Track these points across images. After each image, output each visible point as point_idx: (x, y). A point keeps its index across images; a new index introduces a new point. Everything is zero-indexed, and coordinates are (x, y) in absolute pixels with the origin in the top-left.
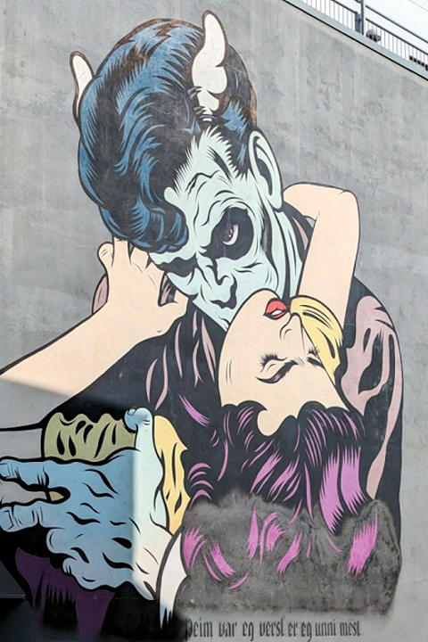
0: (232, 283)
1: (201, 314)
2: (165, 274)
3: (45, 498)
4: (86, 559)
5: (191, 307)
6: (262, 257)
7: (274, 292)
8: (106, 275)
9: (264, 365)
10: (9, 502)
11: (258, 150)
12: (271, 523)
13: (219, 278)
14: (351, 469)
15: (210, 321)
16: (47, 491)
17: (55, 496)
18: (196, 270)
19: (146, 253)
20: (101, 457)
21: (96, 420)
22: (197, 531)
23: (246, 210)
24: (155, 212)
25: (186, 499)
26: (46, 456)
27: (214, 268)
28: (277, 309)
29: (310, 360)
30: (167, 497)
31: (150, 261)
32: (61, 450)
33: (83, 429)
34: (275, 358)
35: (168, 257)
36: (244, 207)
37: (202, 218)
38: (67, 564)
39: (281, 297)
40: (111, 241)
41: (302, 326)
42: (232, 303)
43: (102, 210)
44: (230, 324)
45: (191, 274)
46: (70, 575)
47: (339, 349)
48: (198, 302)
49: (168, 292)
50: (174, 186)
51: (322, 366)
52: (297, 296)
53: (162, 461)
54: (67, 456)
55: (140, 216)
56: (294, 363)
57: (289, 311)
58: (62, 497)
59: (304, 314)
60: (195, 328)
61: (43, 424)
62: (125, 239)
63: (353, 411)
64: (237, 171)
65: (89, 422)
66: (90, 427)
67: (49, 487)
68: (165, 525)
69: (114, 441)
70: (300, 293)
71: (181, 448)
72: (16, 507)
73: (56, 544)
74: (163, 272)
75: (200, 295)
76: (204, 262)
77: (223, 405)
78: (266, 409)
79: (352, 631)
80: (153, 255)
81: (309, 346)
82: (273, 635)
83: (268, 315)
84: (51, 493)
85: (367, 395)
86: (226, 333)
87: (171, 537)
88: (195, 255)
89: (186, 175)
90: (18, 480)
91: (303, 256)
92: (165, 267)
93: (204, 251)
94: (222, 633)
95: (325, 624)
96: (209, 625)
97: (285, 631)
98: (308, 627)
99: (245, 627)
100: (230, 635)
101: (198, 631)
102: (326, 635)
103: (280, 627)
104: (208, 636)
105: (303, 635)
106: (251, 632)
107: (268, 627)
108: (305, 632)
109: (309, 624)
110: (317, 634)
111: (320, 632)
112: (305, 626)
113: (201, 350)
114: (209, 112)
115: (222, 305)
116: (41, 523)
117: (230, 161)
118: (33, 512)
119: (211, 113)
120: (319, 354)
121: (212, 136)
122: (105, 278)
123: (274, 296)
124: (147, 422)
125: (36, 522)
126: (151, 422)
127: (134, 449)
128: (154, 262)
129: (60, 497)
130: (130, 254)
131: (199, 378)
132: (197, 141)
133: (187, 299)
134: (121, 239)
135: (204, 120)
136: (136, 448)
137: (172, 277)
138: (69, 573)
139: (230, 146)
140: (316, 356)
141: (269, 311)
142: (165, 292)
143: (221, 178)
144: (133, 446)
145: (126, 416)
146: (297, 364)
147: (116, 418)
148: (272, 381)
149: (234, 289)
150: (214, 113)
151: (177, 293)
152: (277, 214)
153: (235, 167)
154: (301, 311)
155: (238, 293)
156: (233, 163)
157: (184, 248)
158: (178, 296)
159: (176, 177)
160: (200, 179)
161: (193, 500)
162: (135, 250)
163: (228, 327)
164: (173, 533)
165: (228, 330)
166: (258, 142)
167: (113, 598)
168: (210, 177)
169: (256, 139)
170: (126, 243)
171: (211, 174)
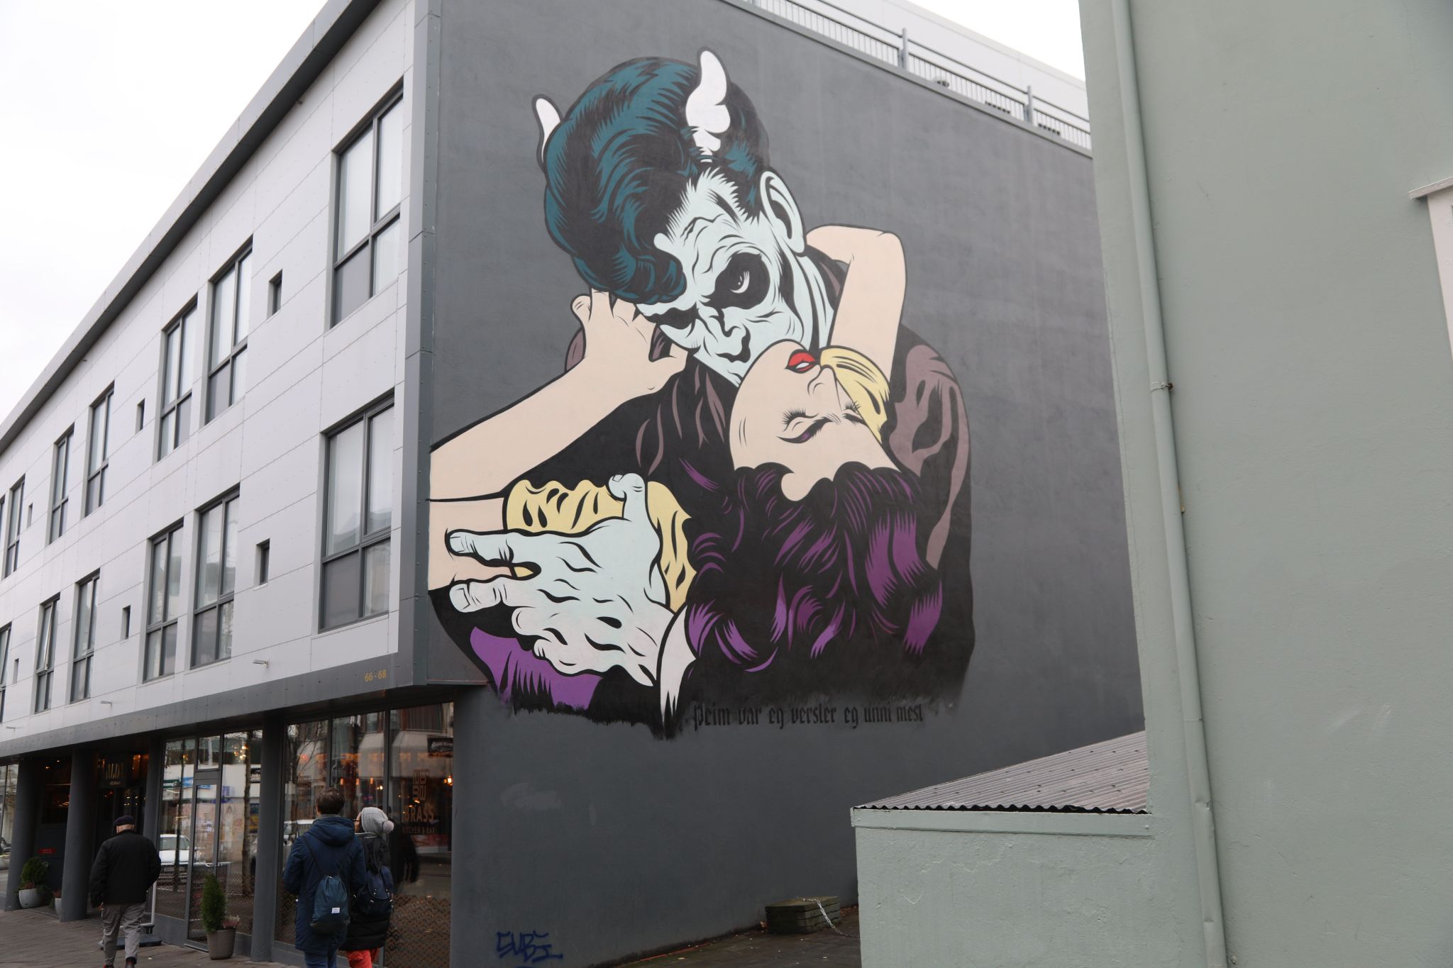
0: (744, 334)
1: (705, 369)
2: (657, 327)
3: (510, 574)
4: (563, 641)
5: (692, 361)
6: (781, 305)
7: (799, 344)
8: (582, 329)
9: (788, 423)
10: (465, 579)
11: (772, 191)
12: (803, 598)
13: (727, 329)
14: (905, 537)
15: (716, 377)
16: (511, 566)
17: (522, 572)
18: (698, 322)
19: (632, 305)
20: (580, 527)
21: (572, 487)
22: (706, 608)
23: (758, 257)
24: (643, 260)
25: (691, 573)
26: (509, 528)
27: (720, 318)
28: (803, 362)
29: (848, 417)
30: (666, 571)
31: (637, 313)
32: (528, 518)
33: (555, 499)
34: (803, 415)
35: (661, 308)
36: (755, 252)
37: (703, 264)
38: (539, 646)
39: (808, 348)
40: (588, 293)
41: (836, 379)
42: (744, 356)
43: (576, 259)
44: (742, 379)
45: (690, 326)
46: (543, 658)
47: (885, 403)
48: (700, 356)
49: (660, 347)
50: (666, 232)
51: (863, 422)
52: (829, 346)
53: (658, 531)
54: (536, 527)
55: (622, 266)
56: (826, 420)
57: (819, 363)
58: (531, 573)
59: (839, 366)
60: (697, 385)
61: (505, 493)
62: (605, 290)
63: (905, 472)
64: (746, 214)
65: (562, 490)
66: (564, 496)
67: (514, 561)
68: (664, 602)
69: (596, 510)
70: (832, 344)
71: (683, 516)
72: (472, 584)
73: (524, 624)
74: (654, 324)
75: (702, 347)
76: (707, 312)
77: (736, 468)
78: (792, 472)
79: (913, 716)
80: (642, 307)
81: (845, 400)
82: (809, 722)
83: (791, 367)
84: (517, 569)
85: (925, 453)
86: (738, 389)
87: (672, 615)
88: (695, 305)
89: (681, 220)
90: (475, 555)
91: (835, 302)
92: (656, 319)
93: (707, 300)
94: (742, 720)
95: (877, 709)
96: (726, 712)
97: (825, 718)
98: (852, 712)
99: (772, 713)
100: (753, 723)
101: (711, 719)
102: (878, 721)
103: (817, 712)
104: (724, 724)
105: (847, 721)
106: (780, 719)
107: (803, 713)
108: (849, 717)
109: (854, 708)
110: (866, 721)
111: (870, 718)
112: (849, 712)
113: (706, 409)
114: (708, 153)
115: (732, 358)
116: (505, 602)
117: (737, 204)
118: (494, 589)
119: (711, 154)
120: (859, 409)
121: (713, 177)
122: (581, 333)
123: (799, 347)
124: (637, 489)
125: (498, 600)
126: (643, 489)
127: (622, 518)
128: (642, 314)
129: (528, 572)
130: (612, 305)
131: (704, 439)
132: (695, 184)
133: (686, 353)
134: (600, 290)
135: (703, 161)
136: (625, 517)
137: (667, 330)
138: (542, 655)
139: (735, 188)
140: (854, 411)
141: (792, 363)
142: (657, 345)
143: (726, 222)
144: (620, 515)
145: (611, 482)
146: (831, 421)
147: (598, 484)
148: (799, 440)
149: (746, 340)
150: (715, 154)
151: (673, 346)
152: (799, 258)
153: (743, 210)
154: (833, 363)
155: (752, 345)
156: (741, 206)
157: (681, 298)
158: (674, 350)
159: (668, 222)
160: (699, 224)
161: (700, 574)
162: (619, 301)
163: (739, 382)
164: (675, 611)
165: (740, 385)
166: (772, 183)
167: (600, 683)
168: (712, 221)
169: (769, 179)
170: (607, 294)
171: (712, 219)
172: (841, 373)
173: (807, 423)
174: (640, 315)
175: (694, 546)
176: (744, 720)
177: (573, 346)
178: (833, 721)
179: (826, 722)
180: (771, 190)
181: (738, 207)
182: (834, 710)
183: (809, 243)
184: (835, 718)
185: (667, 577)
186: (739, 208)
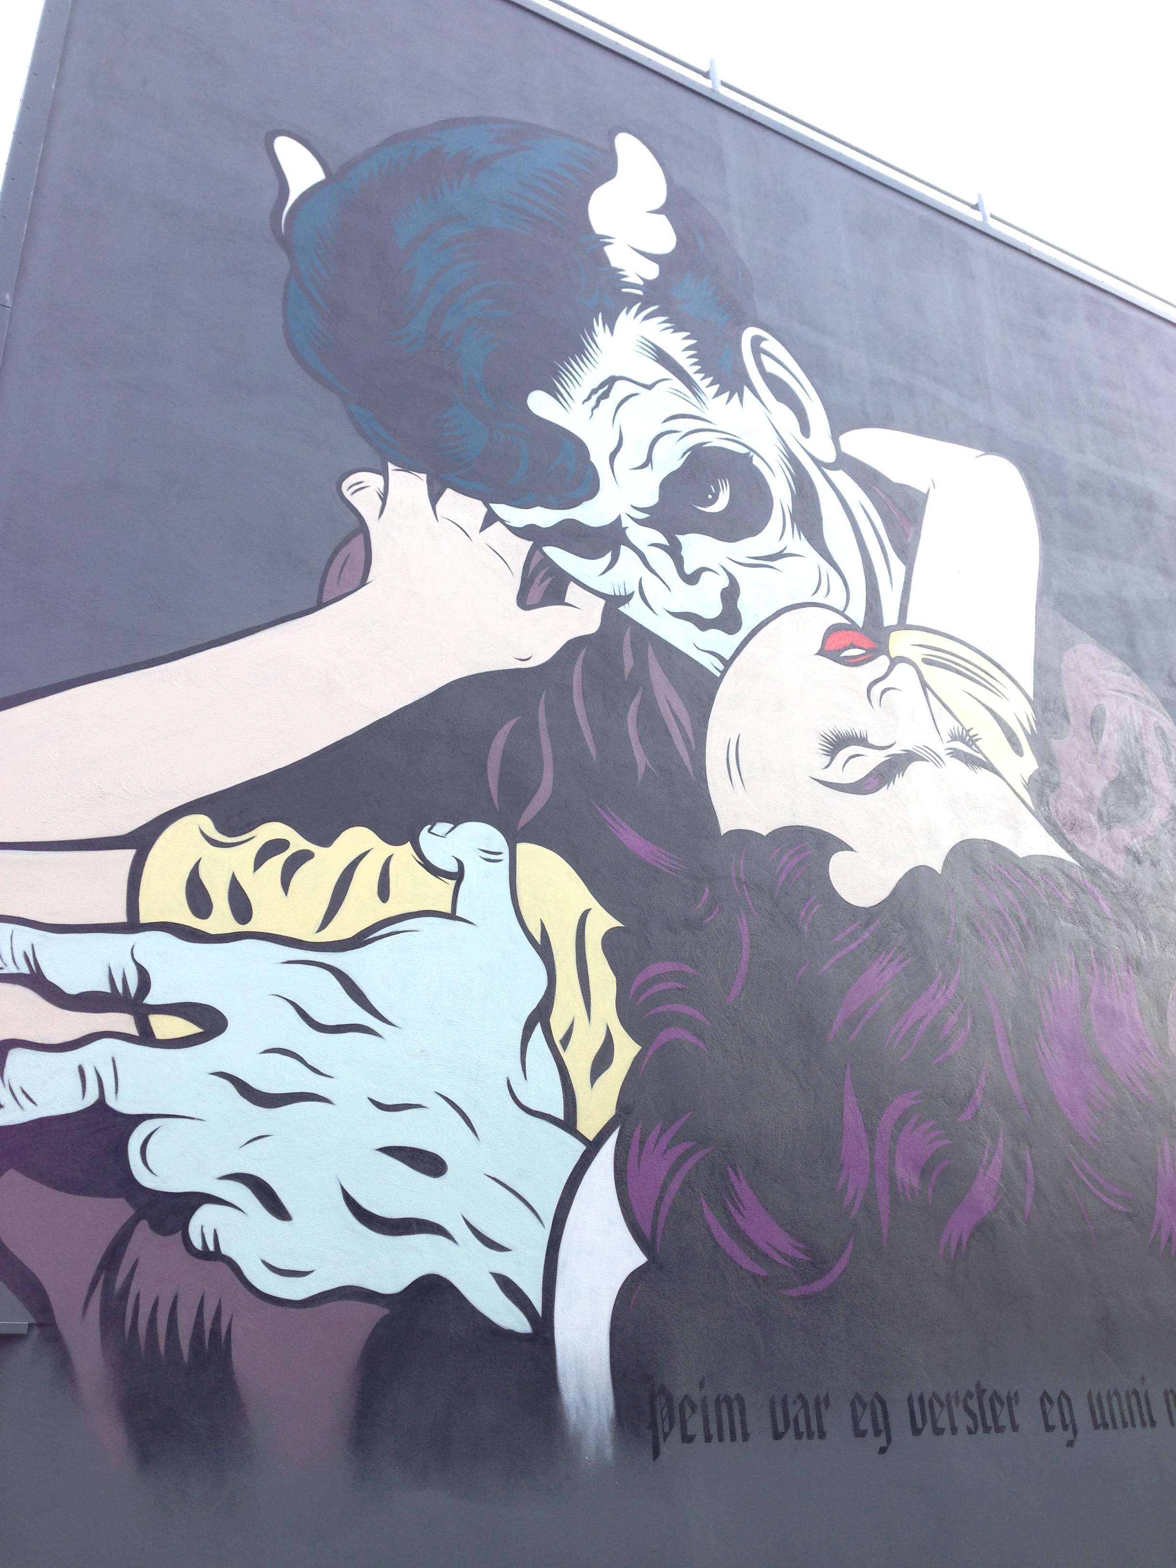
0: (725, 583)
1: (643, 636)
2: (536, 548)
3: (133, 1031)
4: (278, 1208)
5: (615, 619)
6: (798, 543)
7: (842, 613)
8: (362, 529)
9: (832, 754)
12: (906, 1117)
13: (689, 569)
16: (141, 1011)
17: (169, 1028)
18: (624, 549)
19: (479, 503)
20: (341, 930)
21: (324, 838)
22: (671, 1134)
23: (747, 458)
24: (503, 429)
25: (626, 1051)
26: (144, 918)
27: (674, 551)
28: (852, 647)
29: (955, 754)
30: (565, 1043)
31: (491, 519)
32: (199, 901)
34: (862, 741)
35: (545, 517)
36: (742, 450)
37: (633, 454)
38: (203, 1222)
39: (860, 622)
41: (924, 685)
42: (727, 622)
43: (351, 405)
44: (727, 664)
45: (608, 558)
46: (215, 1255)
47: (1032, 738)
48: (634, 610)
49: (544, 585)
50: (553, 392)
51: (991, 767)
52: (902, 624)
53: (544, 952)
54: (221, 922)
55: (459, 432)
56: (910, 757)
57: (888, 654)
58: (196, 1030)
59: (926, 661)
61: (141, 840)
62: (419, 471)
64: (716, 387)
65: (298, 842)
66: (304, 857)
67: (150, 1000)
68: (560, 1114)
69: (384, 892)
71: (603, 922)
72: (15, 1053)
73: (163, 1164)
74: (531, 543)
75: (637, 595)
76: (644, 537)
77: (724, 830)
78: (850, 849)
80: (500, 509)
81: (947, 724)
82: (955, 1431)
83: (830, 653)
84: (158, 1019)
86: (719, 679)
87: (583, 1149)
88: (619, 519)
91: (906, 555)
92: (534, 535)
93: (643, 516)
94: (781, 1428)
95: (1116, 1393)
96: (736, 1405)
97: (995, 1418)
98: (1060, 1403)
99: (859, 1409)
100: (810, 1436)
101: (695, 1425)
102: (1125, 1425)
103: (974, 1405)
104: (733, 1438)
105: (1049, 1428)
106: (881, 1426)
107: (937, 1408)
108: (1054, 1418)
109: (1063, 1393)
110: (1096, 1426)
111: (1103, 1417)
112: (1051, 1402)
113: (649, 710)
114: (633, 279)
115: (703, 624)
116: (111, 1101)
117: (698, 367)
118: (81, 1070)
119: (641, 283)
120: (978, 743)
121: (647, 318)
122: (361, 537)
123: (840, 620)
124: (491, 856)
125: (92, 1096)
126: (505, 856)
127: (452, 916)
128: (503, 522)
129: (190, 1029)
130: (434, 498)
131: (647, 766)
132: (610, 322)
133: (602, 602)
134: (407, 467)
135: (624, 290)
136: (459, 913)
137: (557, 555)
138: (211, 1248)
139: (692, 342)
140: (970, 747)
141: (831, 646)
142: (537, 580)
143: (676, 392)
144: (448, 909)
145: (424, 837)
146: (924, 760)
147: (392, 837)
148: (861, 788)
149: (730, 594)
150: (649, 285)
151: (572, 587)
152: (829, 473)
153: (710, 379)
154: (916, 656)
155: (743, 604)
156: (705, 370)
157: (586, 505)
158: (573, 593)
159: (557, 376)
160: (620, 390)
161: (650, 1053)
162: (449, 494)
163: (721, 667)
164: (591, 1137)
165: (723, 673)
166: (763, 345)
167: (383, 1324)
168: (649, 387)
169: (756, 341)
170: (424, 476)
171: (649, 383)
172: (931, 674)
173: (873, 759)
174: (498, 525)
175: (633, 988)
176: (787, 1427)
177: (339, 560)
178: (1015, 1428)
179: (999, 1429)
180: (764, 357)
181: (698, 372)
182: (1012, 1400)
183: (844, 449)
184: (1018, 1421)
185: (565, 1056)
186: (702, 375)
